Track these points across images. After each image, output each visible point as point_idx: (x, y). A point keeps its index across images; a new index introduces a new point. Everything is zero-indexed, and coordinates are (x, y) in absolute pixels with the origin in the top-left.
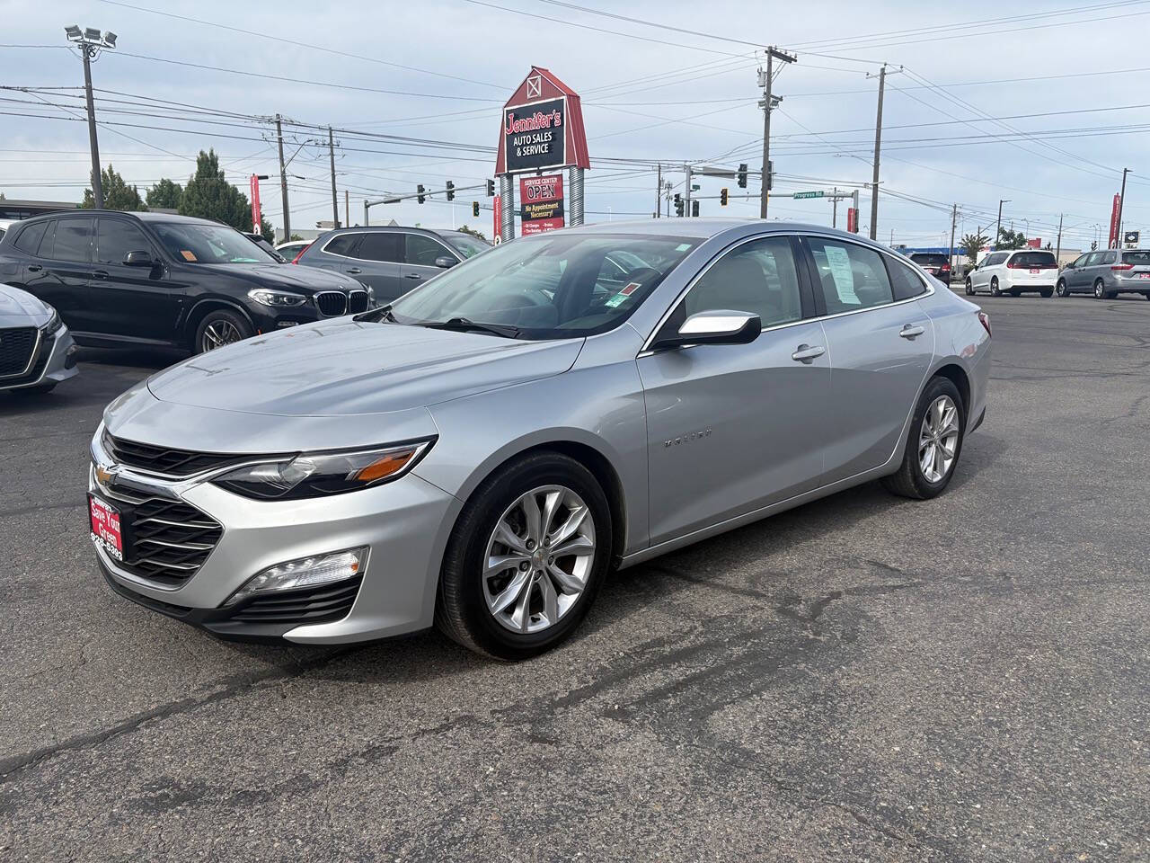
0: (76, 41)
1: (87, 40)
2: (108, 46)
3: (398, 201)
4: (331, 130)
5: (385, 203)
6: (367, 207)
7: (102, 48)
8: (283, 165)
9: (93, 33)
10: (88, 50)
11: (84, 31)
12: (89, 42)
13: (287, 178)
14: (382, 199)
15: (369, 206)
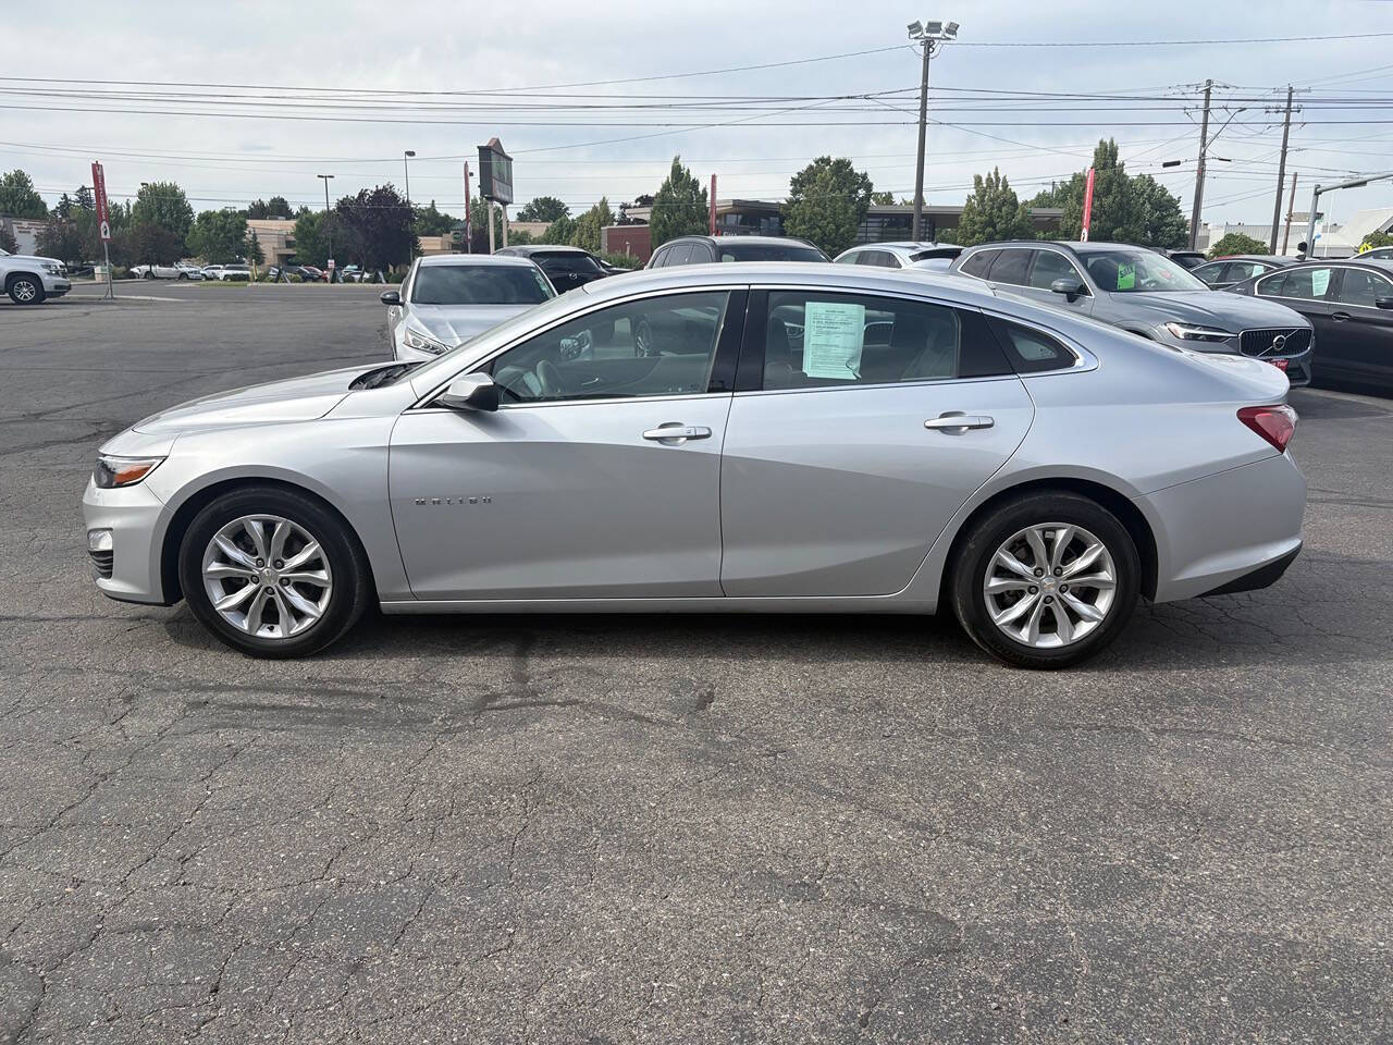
0: (916, 38)
1: (928, 35)
2: (949, 39)
3: (1364, 183)
4: (1291, 91)
5: (1344, 187)
6: (1317, 194)
7: (942, 42)
8: (1204, 145)
9: (934, 27)
10: (929, 44)
11: (924, 25)
12: (930, 36)
13: (1206, 162)
14: (1341, 182)
15: (1320, 193)
